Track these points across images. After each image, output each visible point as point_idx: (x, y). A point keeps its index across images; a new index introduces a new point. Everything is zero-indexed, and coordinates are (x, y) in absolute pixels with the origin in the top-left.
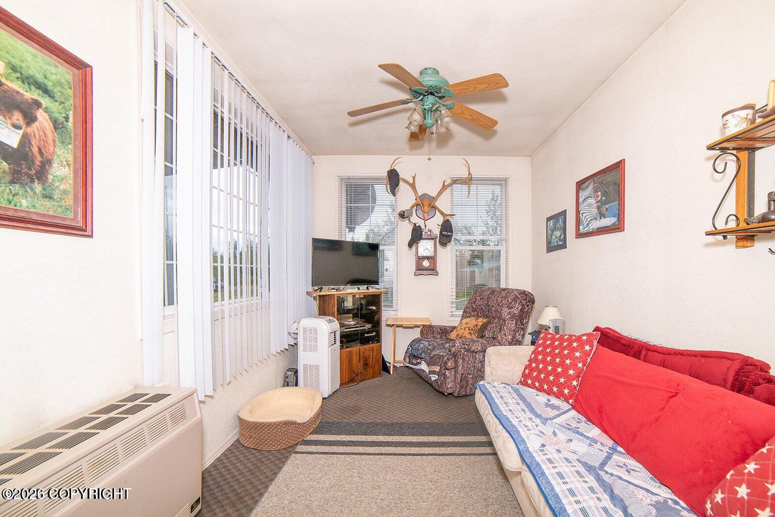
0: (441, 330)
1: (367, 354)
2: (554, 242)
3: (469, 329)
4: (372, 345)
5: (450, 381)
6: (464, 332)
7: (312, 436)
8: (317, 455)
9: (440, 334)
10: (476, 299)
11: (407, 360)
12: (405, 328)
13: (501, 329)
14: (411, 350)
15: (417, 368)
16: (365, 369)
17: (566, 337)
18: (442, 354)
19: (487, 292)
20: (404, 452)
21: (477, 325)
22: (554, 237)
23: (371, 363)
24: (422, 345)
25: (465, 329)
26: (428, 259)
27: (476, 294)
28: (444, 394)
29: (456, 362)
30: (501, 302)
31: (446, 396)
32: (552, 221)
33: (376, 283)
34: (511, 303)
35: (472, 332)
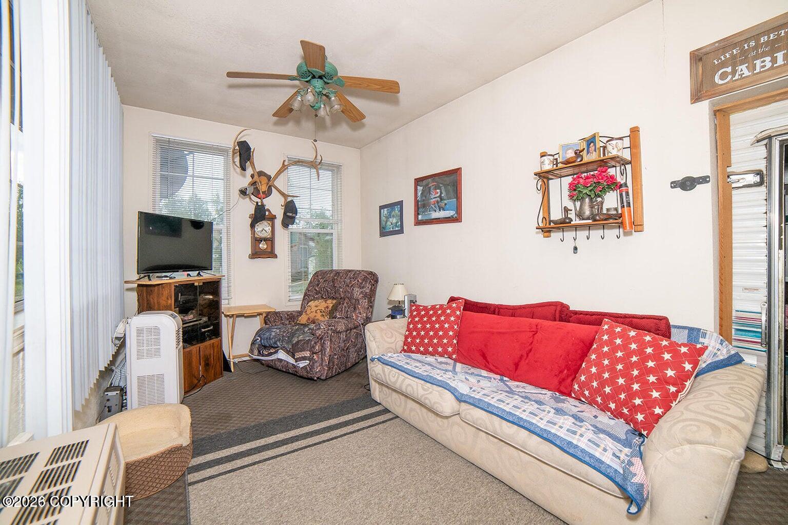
0: (288, 315)
1: (207, 352)
2: (390, 227)
3: (321, 312)
4: (212, 341)
5: (318, 365)
6: (316, 314)
7: (195, 459)
8: (224, 477)
9: (288, 319)
10: (319, 281)
11: (256, 352)
12: (246, 317)
13: (355, 308)
14: (261, 341)
15: (270, 359)
16: (207, 371)
17: (438, 307)
18: (307, 338)
19: (330, 274)
20: (317, 441)
21: (327, 307)
22: (389, 223)
23: (212, 362)
24: (273, 334)
25: (316, 312)
26: (264, 241)
27: (317, 276)
28: (313, 380)
29: (323, 345)
30: (350, 283)
31: (316, 380)
32: (386, 209)
33: (208, 268)
34: (362, 283)
35: (324, 314)
